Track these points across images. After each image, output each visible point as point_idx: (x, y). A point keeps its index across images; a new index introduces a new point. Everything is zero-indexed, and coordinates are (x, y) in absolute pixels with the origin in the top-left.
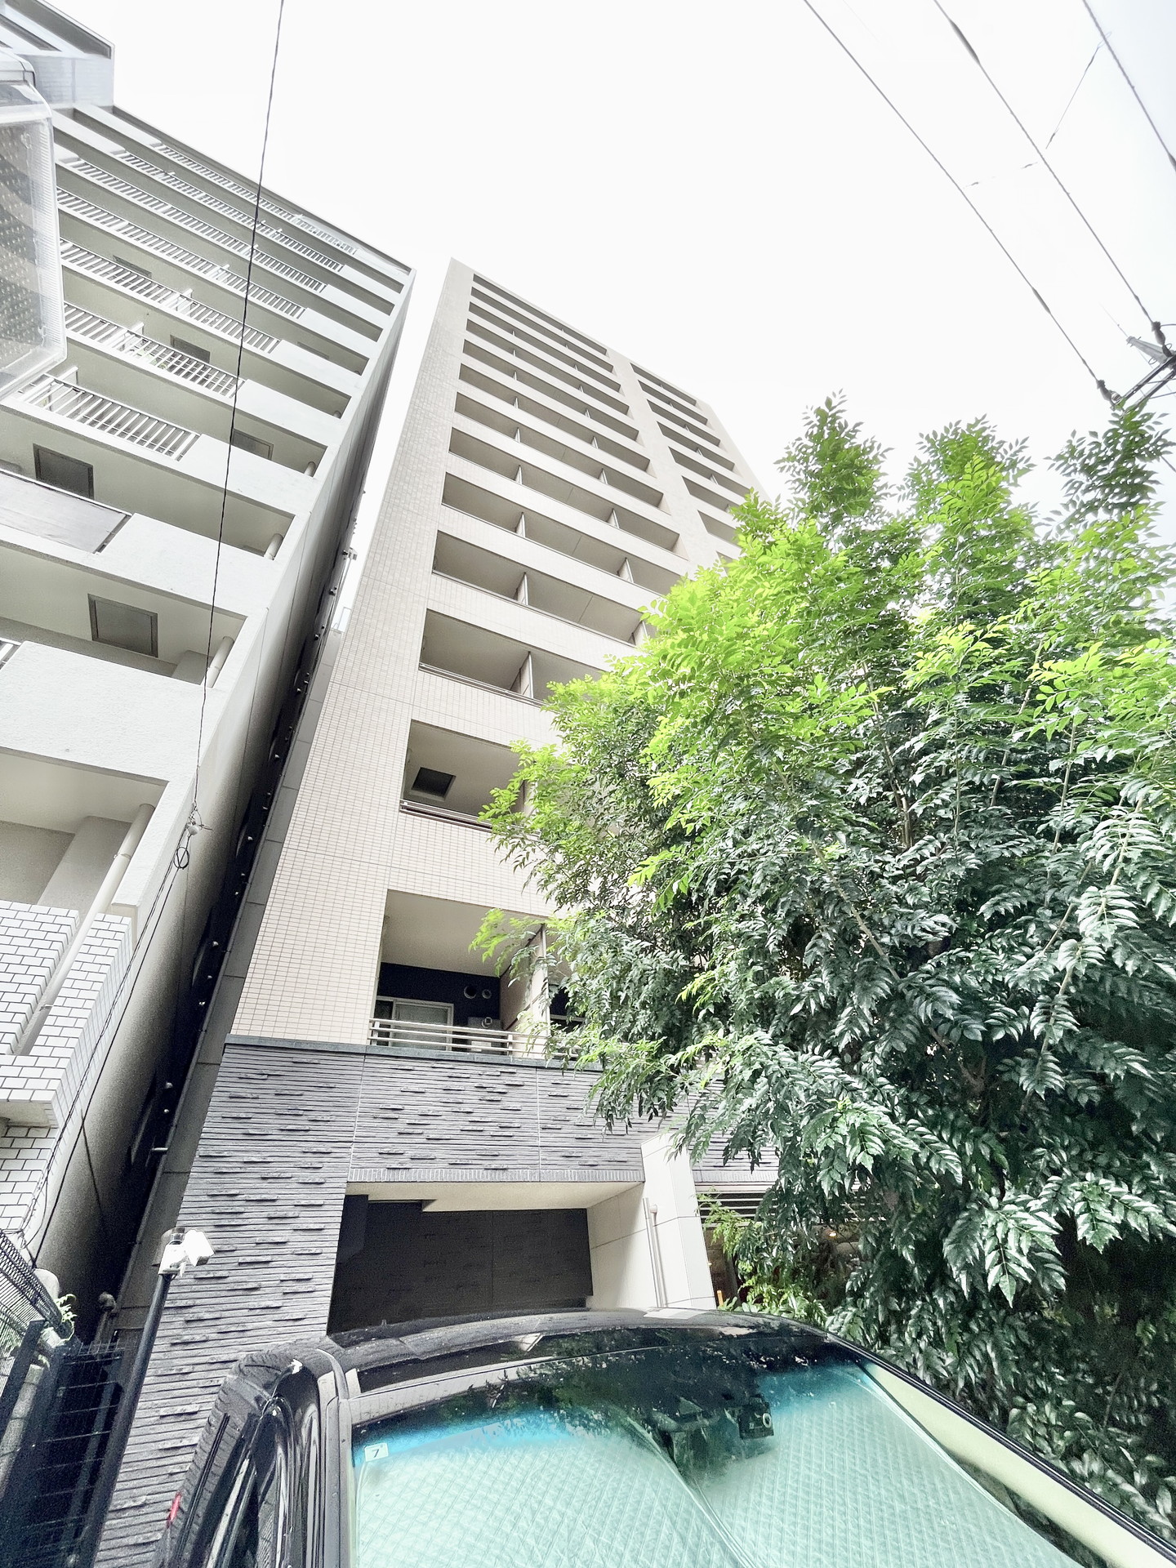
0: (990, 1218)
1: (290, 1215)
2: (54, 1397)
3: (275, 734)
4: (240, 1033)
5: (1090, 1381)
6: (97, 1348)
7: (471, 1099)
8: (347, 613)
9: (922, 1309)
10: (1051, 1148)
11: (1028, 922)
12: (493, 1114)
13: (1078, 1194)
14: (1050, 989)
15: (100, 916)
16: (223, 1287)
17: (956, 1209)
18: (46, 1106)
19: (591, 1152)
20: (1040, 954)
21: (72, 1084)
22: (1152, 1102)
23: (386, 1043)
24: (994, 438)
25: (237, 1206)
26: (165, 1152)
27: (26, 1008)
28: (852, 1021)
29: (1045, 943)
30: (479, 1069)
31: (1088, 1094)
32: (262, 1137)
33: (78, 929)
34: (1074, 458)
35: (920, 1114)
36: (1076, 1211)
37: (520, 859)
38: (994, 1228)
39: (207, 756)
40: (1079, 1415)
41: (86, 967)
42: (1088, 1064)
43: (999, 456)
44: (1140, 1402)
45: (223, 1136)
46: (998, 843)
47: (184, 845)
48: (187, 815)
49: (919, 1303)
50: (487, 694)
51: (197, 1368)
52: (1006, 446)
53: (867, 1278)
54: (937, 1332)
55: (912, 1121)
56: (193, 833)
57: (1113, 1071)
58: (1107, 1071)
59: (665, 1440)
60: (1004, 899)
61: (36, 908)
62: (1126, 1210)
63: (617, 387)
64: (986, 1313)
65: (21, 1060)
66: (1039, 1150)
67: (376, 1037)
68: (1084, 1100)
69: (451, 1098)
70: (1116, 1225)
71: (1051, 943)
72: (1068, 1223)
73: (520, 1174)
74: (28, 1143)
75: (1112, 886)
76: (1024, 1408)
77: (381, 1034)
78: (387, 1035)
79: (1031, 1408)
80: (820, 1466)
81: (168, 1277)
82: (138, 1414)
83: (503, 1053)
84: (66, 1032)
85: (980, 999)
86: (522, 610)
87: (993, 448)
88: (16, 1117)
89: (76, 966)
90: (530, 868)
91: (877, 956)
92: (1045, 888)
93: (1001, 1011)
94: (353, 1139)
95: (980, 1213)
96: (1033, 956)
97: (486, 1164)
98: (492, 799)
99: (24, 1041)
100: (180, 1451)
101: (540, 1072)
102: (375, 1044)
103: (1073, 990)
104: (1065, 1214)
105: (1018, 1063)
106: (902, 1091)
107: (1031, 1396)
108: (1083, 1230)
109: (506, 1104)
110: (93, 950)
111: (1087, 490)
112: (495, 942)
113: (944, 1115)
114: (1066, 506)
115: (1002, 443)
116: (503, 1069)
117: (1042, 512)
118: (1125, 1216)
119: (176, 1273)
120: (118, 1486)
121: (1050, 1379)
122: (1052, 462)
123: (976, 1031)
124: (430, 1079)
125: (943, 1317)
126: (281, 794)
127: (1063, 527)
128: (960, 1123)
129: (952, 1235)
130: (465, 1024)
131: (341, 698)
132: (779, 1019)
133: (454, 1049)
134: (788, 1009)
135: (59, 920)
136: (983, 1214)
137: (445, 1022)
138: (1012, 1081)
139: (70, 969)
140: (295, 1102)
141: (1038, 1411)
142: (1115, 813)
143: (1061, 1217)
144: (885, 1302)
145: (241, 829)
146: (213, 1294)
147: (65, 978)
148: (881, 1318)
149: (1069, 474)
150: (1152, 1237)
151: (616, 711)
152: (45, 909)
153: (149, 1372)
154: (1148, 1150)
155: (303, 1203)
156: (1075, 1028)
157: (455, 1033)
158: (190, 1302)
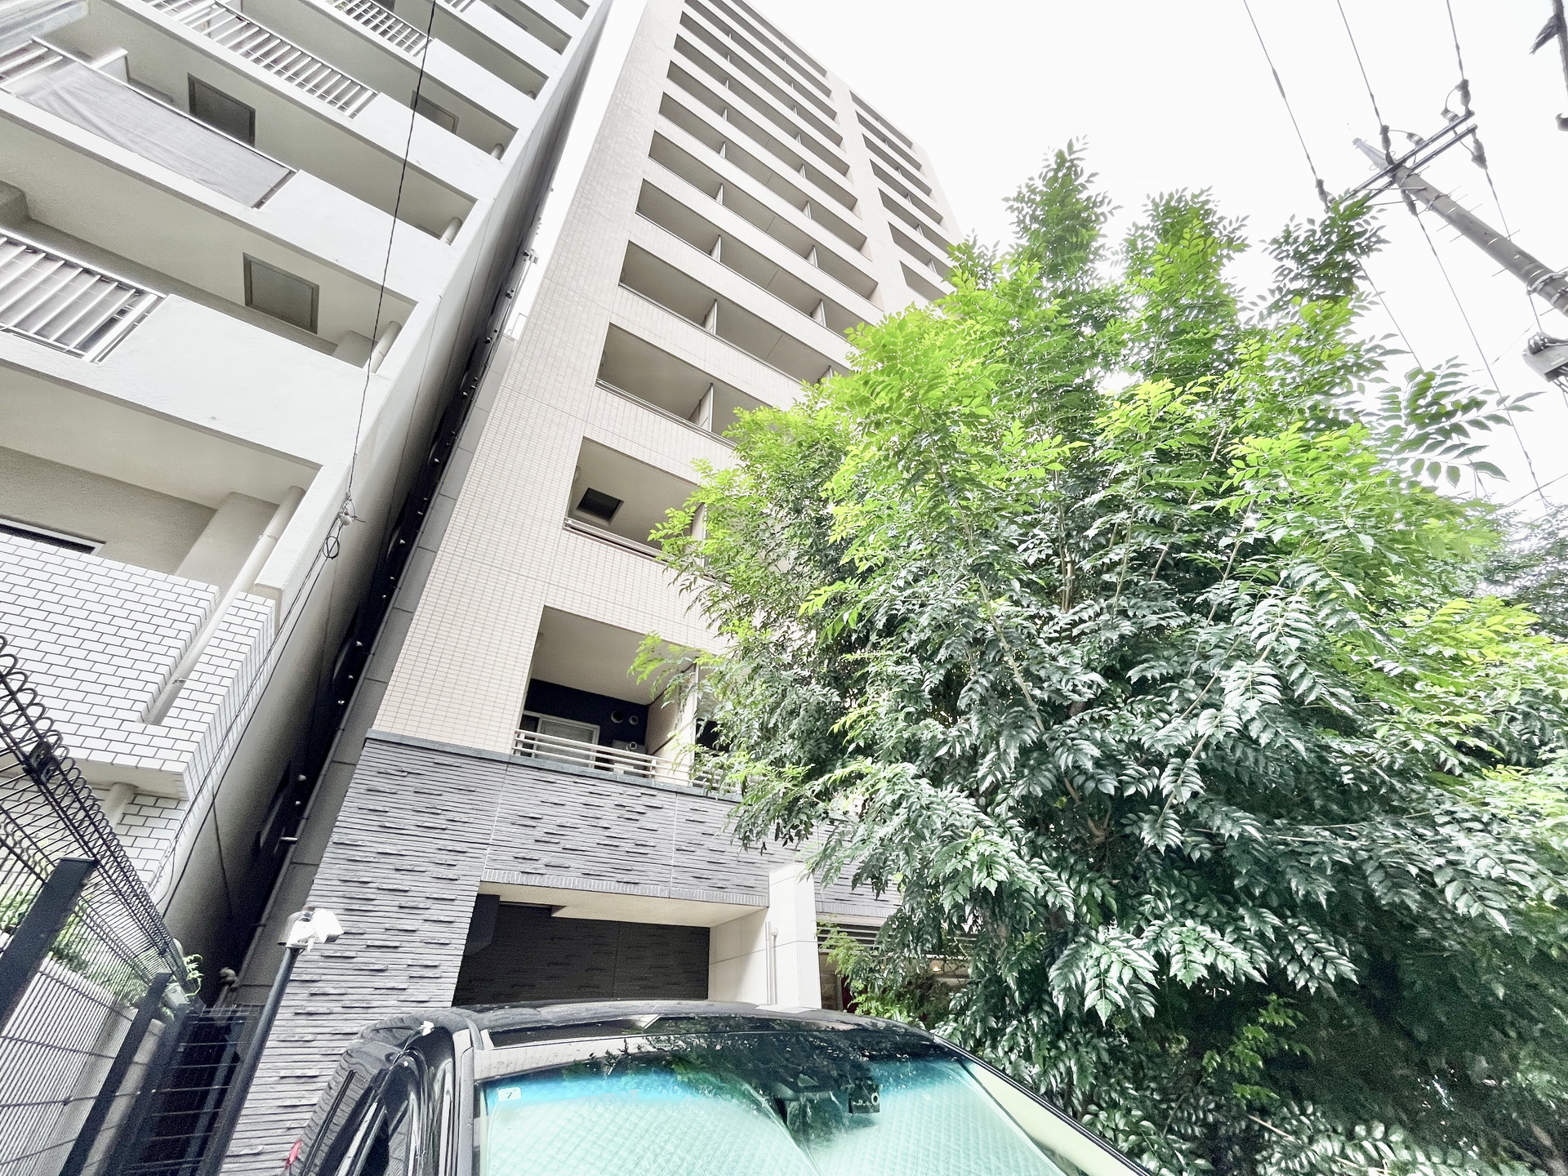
0: (1096, 950)
1: (421, 906)
2: (174, 1050)
3: (437, 436)
4: (381, 729)
5: (1156, 1097)
6: (219, 1012)
7: (609, 816)
8: (522, 320)
9: (1016, 1028)
10: (1158, 895)
11: (1172, 688)
12: (629, 831)
13: (1176, 937)
14: (1182, 754)
15: (242, 595)
16: (350, 966)
17: (1064, 942)
18: (177, 778)
19: (721, 876)
20: (1177, 722)
21: (204, 759)
22: (1257, 862)
23: (529, 755)
24: (1215, 213)
25: (369, 893)
26: (294, 842)
27: (159, 679)
28: (995, 765)
29: (1182, 711)
30: (620, 788)
31: (1201, 851)
32: (398, 831)
33: (217, 605)
34: (1288, 244)
35: (1044, 855)
36: (1172, 952)
37: (687, 583)
38: (1098, 959)
39: (365, 445)
40: (1144, 1123)
41: (224, 644)
42: (1206, 823)
43: (1217, 232)
44: (1197, 1117)
45: (359, 827)
46: (1154, 613)
47: (335, 533)
48: (339, 503)
49: (1015, 1023)
50: (664, 421)
51: (319, 1037)
52: (1226, 222)
53: (970, 1000)
54: (1028, 1048)
55: (1036, 860)
56: (345, 523)
57: (1228, 830)
58: (1222, 831)
59: (780, 1107)
60: (1152, 667)
61: (172, 578)
62: (1217, 954)
63: (832, 114)
64: (1074, 1035)
65: (152, 729)
66: (1146, 897)
67: (520, 747)
68: (1196, 855)
69: (591, 812)
70: (1206, 966)
71: (1190, 712)
72: (1163, 960)
73: (651, 890)
74: (156, 812)
75: (1260, 662)
76: (1096, 1115)
77: (525, 745)
78: (531, 746)
79: (1103, 1115)
80: (918, 1140)
81: (295, 952)
82: (258, 1073)
83: (644, 776)
84: (200, 707)
85: (1114, 757)
86: (709, 339)
87: (1212, 223)
88: (144, 784)
89: (215, 642)
90: (695, 594)
91: (1027, 708)
92: (1192, 660)
93: (1133, 769)
94: (490, 842)
95: (1087, 945)
96: (1170, 722)
97: (619, 877)
98: (666, 519)
99: (155, 711)
100: (298, 1109)
101: (679, 797)
102: (518, 755)
103: (1203, 755)
104: (1162, 954)
105: (1141, 819)
106: (1030, 834)
107: (1104, 1105)
108: (1176, 968)
109: (642, 824)
110: (233, 628)
111: (1295, 278)
112: (651, 667)
113: (1065, 859)
114: (1272, 292)
115: (1221, 219)
116: (644, 790)
117: (1247, 298)
118: (1215, 959)
119: (304, 948)
120: (236, 1135)
121: (1123, 1092)
122: (1267, 245)
123: (1110, 787)
124: (572, 793)
125: (1035, 1035)
126: (437, 501)
127: (1265, 312)
128: (1079, 867)
129: (1058, 963)
130: (610, 745)
131: (511, 405)
132: (923, 760)
133: (597, 767)
134: (932, 751)
135: (197, 594)
136: (1090, 946)
137: (590, 741)
138: (1133, 833)
139: (207, 645)
140: (434, 801)
141: (1108, 1119)
142: (1273, 592)
143: (1158, 956)
144: (984, 1020)
145: (394, 530)
146: (341, 972)
147: (202, 653)
148: (978, 1034)
149: (1282, 259)
150: (1236, 979)
151: (800, 445)
152: (183, 581)
153: (271, 1037)
154: (1244, 905)
155: (435, 896)
156: (1201, 791)
157: (598, 752)
158: (316, 978)
